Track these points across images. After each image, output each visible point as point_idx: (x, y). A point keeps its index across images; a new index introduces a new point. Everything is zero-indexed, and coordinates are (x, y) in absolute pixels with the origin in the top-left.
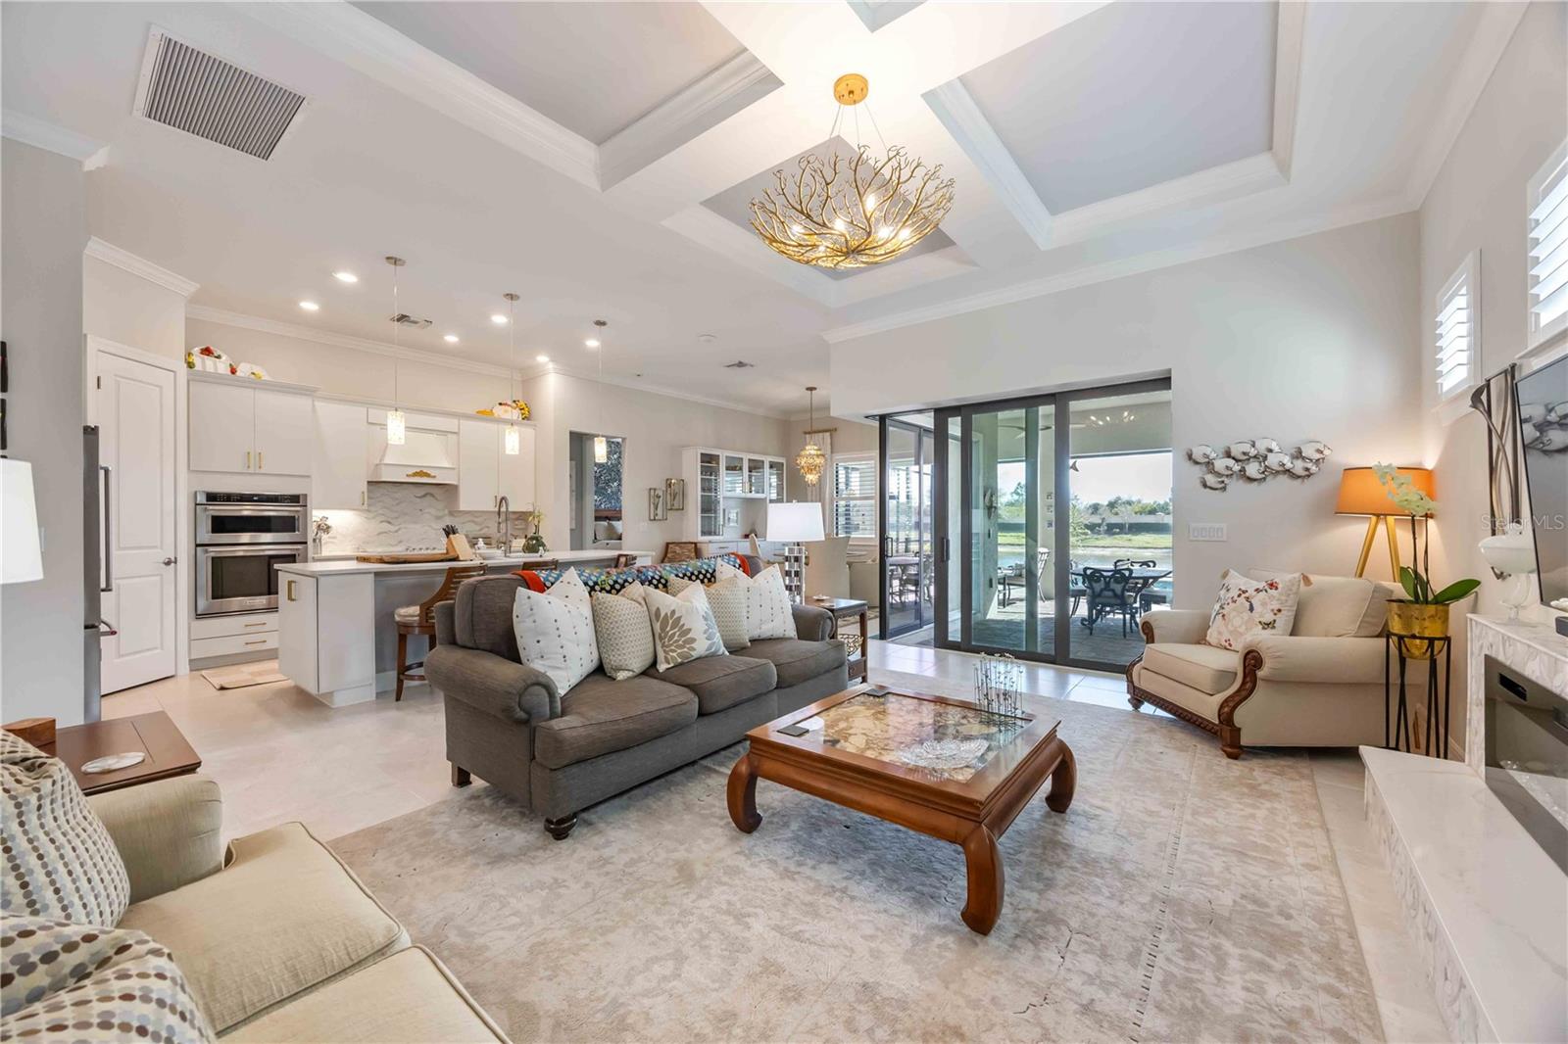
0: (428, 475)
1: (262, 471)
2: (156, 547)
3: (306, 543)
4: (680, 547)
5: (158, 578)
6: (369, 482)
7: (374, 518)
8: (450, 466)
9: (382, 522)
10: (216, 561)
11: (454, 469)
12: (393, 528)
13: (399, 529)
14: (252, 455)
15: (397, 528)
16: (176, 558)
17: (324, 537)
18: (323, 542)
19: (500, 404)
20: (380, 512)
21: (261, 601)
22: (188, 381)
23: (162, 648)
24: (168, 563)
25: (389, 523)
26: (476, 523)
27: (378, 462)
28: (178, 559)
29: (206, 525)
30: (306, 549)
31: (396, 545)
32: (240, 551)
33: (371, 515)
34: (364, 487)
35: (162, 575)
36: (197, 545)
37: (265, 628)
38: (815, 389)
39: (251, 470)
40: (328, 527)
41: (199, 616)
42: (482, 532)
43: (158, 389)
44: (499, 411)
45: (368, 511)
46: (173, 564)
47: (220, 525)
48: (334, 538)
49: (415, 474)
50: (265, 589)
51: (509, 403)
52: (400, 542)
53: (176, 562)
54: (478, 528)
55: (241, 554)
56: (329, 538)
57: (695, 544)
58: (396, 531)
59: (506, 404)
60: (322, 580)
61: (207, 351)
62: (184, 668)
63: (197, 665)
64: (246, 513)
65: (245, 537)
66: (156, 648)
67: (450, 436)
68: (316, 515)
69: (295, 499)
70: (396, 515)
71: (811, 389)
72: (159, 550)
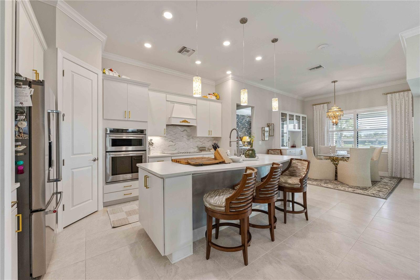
0: (187, 122)
1: (130, 119)
2: (90, 153)
3: (146, 150)
4: (273, 151)
5: (90, 167)
6: (167, 125)
7: (167, 140)
8: (195, 118)
9: (170, 141)
10: (113, 159)
11: (196, 119)
12: (173, 144)
13: (176, 144)
14: (126, 112)
15: (175, 144)
16: (98, 158)
17: (151, 148)
18: (151, 149)
19: (209, 94)
20: (169, 137)
21: (129, 176)
22: (103, 79)
23: (92, 200)
24: (94, 160)
25: (172, 142)
26: (200, 142)
27: (170, 117)
28: (99, 158)
29: (109, 143)
30: (146, 154)
31: (175, 150)
32: (122, 154)
33: (166, 139)
34: (165, 127)
35: (92, 166)
36: (106, 152)
37: (131, 188)
38: (337, 81)
39: (126, 119)
40: (153, 143)
41: (107, 183)
42: (202, 145)
43: (91, 81)
44: (209, 97)
45: (166, 137)
46: (97, 161)
47: (115, 143)
48: (154, 148)
49: (183, 121)
50: (130, 171)
51: (212, 94)
52: (176, 149)
53: (98, 160)
54: (202, 143)
55: (123, 155)
56: (152, 148)
57: (281, 150)
58: (175, 145)
59: (211, 94)
60: (166, 180)
61: (111, 70)
62: (101, 207)
63: (106, 205)
64: (124, 138)
65: (124, 148)
66: (90, 200)
67: (194, 106)
68: (149, 138)
69: (142, 132)
70: (175, 138)
71: (334, 82)
72: (91, 155)
